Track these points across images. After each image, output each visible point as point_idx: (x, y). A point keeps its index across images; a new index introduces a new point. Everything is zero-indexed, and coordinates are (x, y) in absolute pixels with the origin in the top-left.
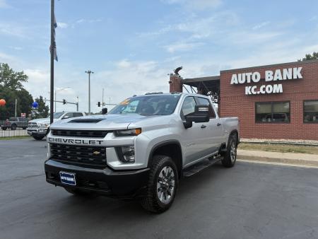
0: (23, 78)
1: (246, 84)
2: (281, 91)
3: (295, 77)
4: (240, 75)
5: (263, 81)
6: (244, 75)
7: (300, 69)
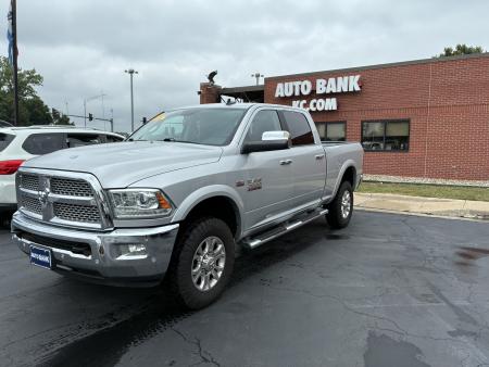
1: (293, 97)
2: (335, 108)
3: (351, 90)
4: (286, 84)
5: (313, 94)
6: (291, 84)
7: (357, 77)
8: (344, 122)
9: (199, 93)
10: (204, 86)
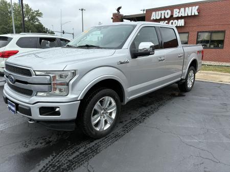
0: (40, 14)
1: (161, 19)
2: (183, 25)
3: (193, 14)
8: (188, 33)
9: (112, 18)
10: (114, 15)
